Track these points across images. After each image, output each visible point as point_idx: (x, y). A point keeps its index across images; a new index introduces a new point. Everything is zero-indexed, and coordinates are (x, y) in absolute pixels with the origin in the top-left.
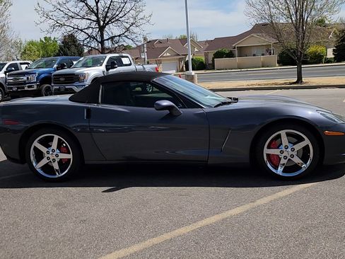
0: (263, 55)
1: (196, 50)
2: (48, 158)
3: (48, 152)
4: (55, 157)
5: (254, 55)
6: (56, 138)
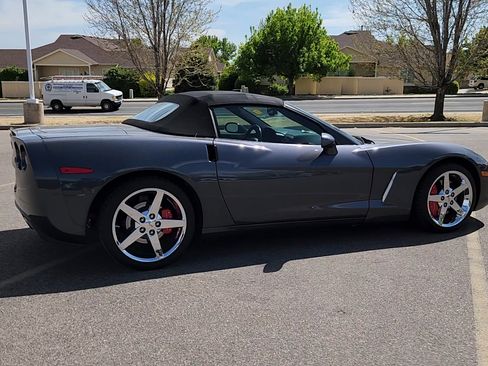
2: (142, 230)
3: (143, 220)
4: (154, 228)
6: (160, 194)
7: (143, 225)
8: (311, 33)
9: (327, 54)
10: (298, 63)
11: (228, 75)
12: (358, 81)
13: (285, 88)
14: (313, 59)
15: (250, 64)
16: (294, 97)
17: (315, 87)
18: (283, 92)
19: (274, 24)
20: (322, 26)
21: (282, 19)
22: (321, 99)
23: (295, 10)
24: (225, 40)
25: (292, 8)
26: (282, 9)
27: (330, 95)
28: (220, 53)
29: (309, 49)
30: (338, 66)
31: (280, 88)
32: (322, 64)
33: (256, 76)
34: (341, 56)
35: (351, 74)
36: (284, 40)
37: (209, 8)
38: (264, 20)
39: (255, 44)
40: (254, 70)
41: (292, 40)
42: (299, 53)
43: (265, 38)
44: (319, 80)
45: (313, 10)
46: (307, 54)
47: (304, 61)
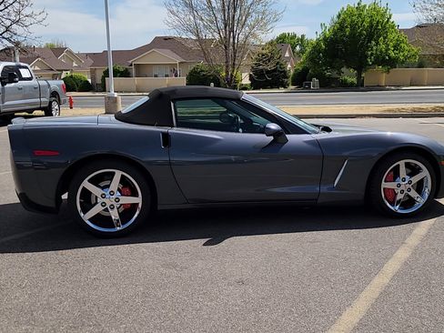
0: (167, 76)
1: (75, 65)
2: (103, 204)
3: (103, 196)
4: (114, 203)
5: (156, 76)
6: (118, 174)
7: (104, 200)
8: (380, 27)
9: (396, 47)
10: (366, 57)
11: (301, 69)
12: (428, 72)
13: (354, 80)
14: (381, 52)
15: (320, 58)
16: (362, 88)
17: (383, 79)
18: (352, 84)
19: (344, 20)
20: (391, 20)
21: (351, 15)
22: (388, 90)
23: (365, 6)
24: (303, 36)
25: (363, 4)
26: (352, 5)
27: (398, 86)
28: (298, 48)
29: (377, 44)
30: (406, 58)
31: (350, 80)
32: (390, 57)
33: (326, 69)
34: (410, 49)
35: (421, 66)
36: (353, 35)
37: (274, 7)
38: (335, 16)
39: (325, 39)
40: (324, 64)
41: (361, 34)
42: (368, 47)
43: (335, 33)
44: (388, 72)
45: (383, 5)
46: (375, 48)
47: (372, 54)
